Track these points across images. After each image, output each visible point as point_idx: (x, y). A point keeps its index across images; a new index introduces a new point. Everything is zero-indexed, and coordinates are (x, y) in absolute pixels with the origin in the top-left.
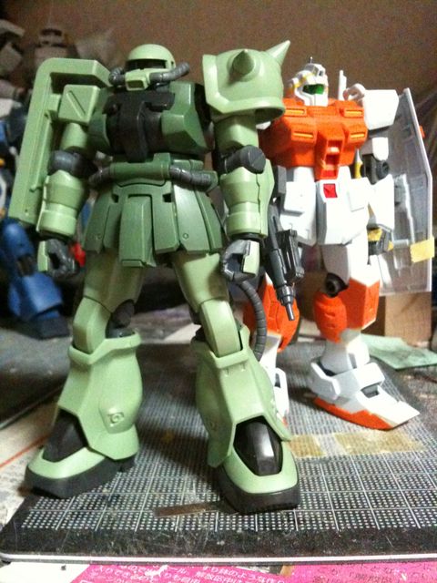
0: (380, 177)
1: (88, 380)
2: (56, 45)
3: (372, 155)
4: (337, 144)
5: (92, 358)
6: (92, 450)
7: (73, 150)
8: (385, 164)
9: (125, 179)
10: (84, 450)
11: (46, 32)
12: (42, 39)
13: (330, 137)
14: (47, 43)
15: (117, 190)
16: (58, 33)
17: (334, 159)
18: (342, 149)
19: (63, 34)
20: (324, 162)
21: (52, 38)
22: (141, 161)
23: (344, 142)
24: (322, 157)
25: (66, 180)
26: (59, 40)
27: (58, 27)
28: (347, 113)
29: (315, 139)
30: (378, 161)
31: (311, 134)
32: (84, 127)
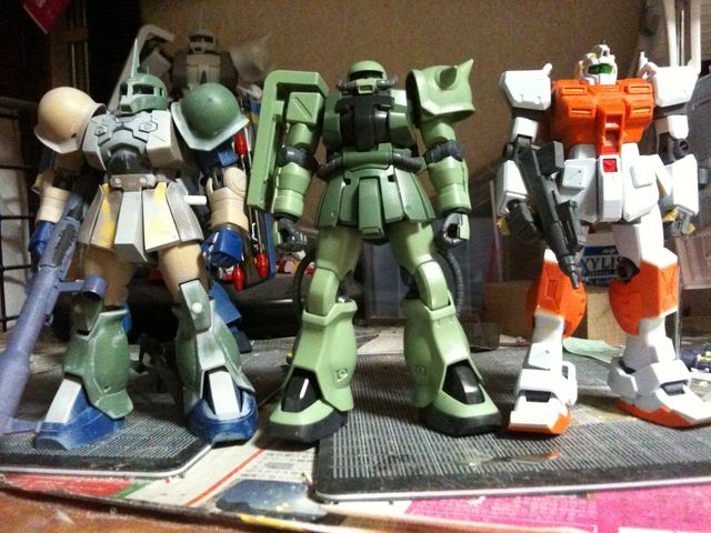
0: (679, 157)
1: (321, 339)
2: (207, 52)
3: (668, 133)
4: (617, 119)
5: (327, 320)
6: (325, 402)
7: (300, 146)
8: (683, 143)
9: (356, 165)
10: (319, 402)
11: (195, 38)
12: (194, 45)
13: (608, 112)
14: (198, 49)
15: (348, 174)
16: (209, 39)
17: (615, 135)
18: (623, 125)
19: (214, 40)
20: (604, 138)
21: (204, 45)
22: (367, 150)
23: (624, 118)
24: (601, 133)
25: (297, 171)
26: (211, 46)
27: (208, 33)
28: (630, 90)
29: (594, 115)
30: (675, 140)
31: (589, 110)
32: (310, 126)
